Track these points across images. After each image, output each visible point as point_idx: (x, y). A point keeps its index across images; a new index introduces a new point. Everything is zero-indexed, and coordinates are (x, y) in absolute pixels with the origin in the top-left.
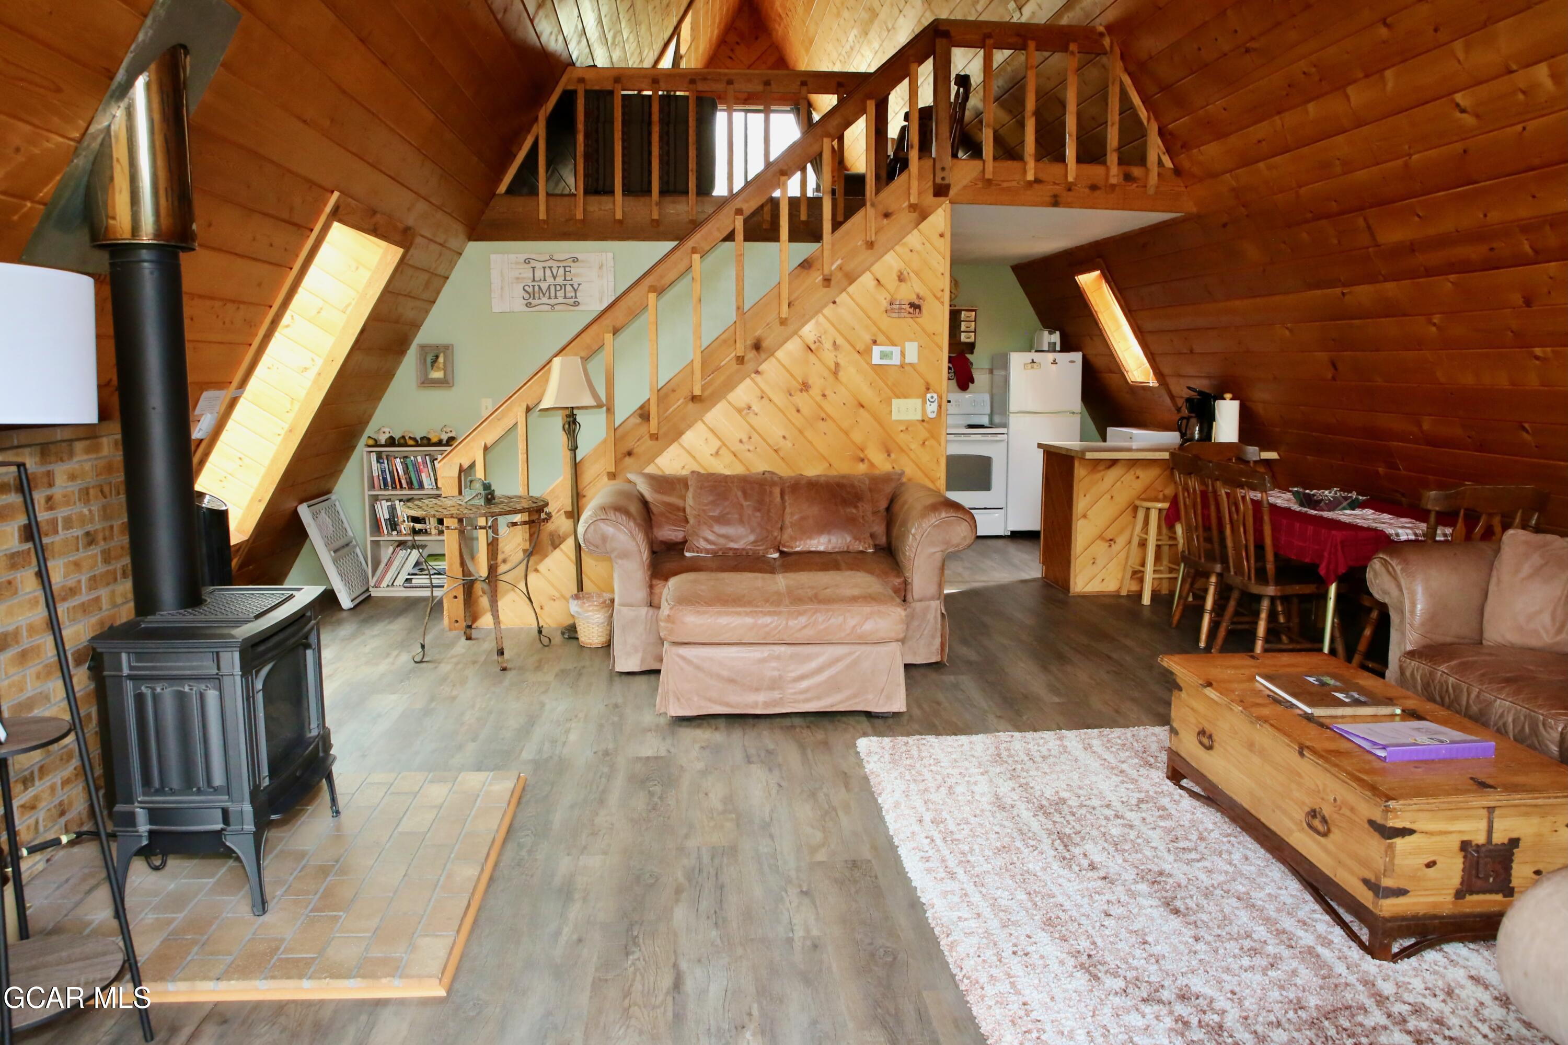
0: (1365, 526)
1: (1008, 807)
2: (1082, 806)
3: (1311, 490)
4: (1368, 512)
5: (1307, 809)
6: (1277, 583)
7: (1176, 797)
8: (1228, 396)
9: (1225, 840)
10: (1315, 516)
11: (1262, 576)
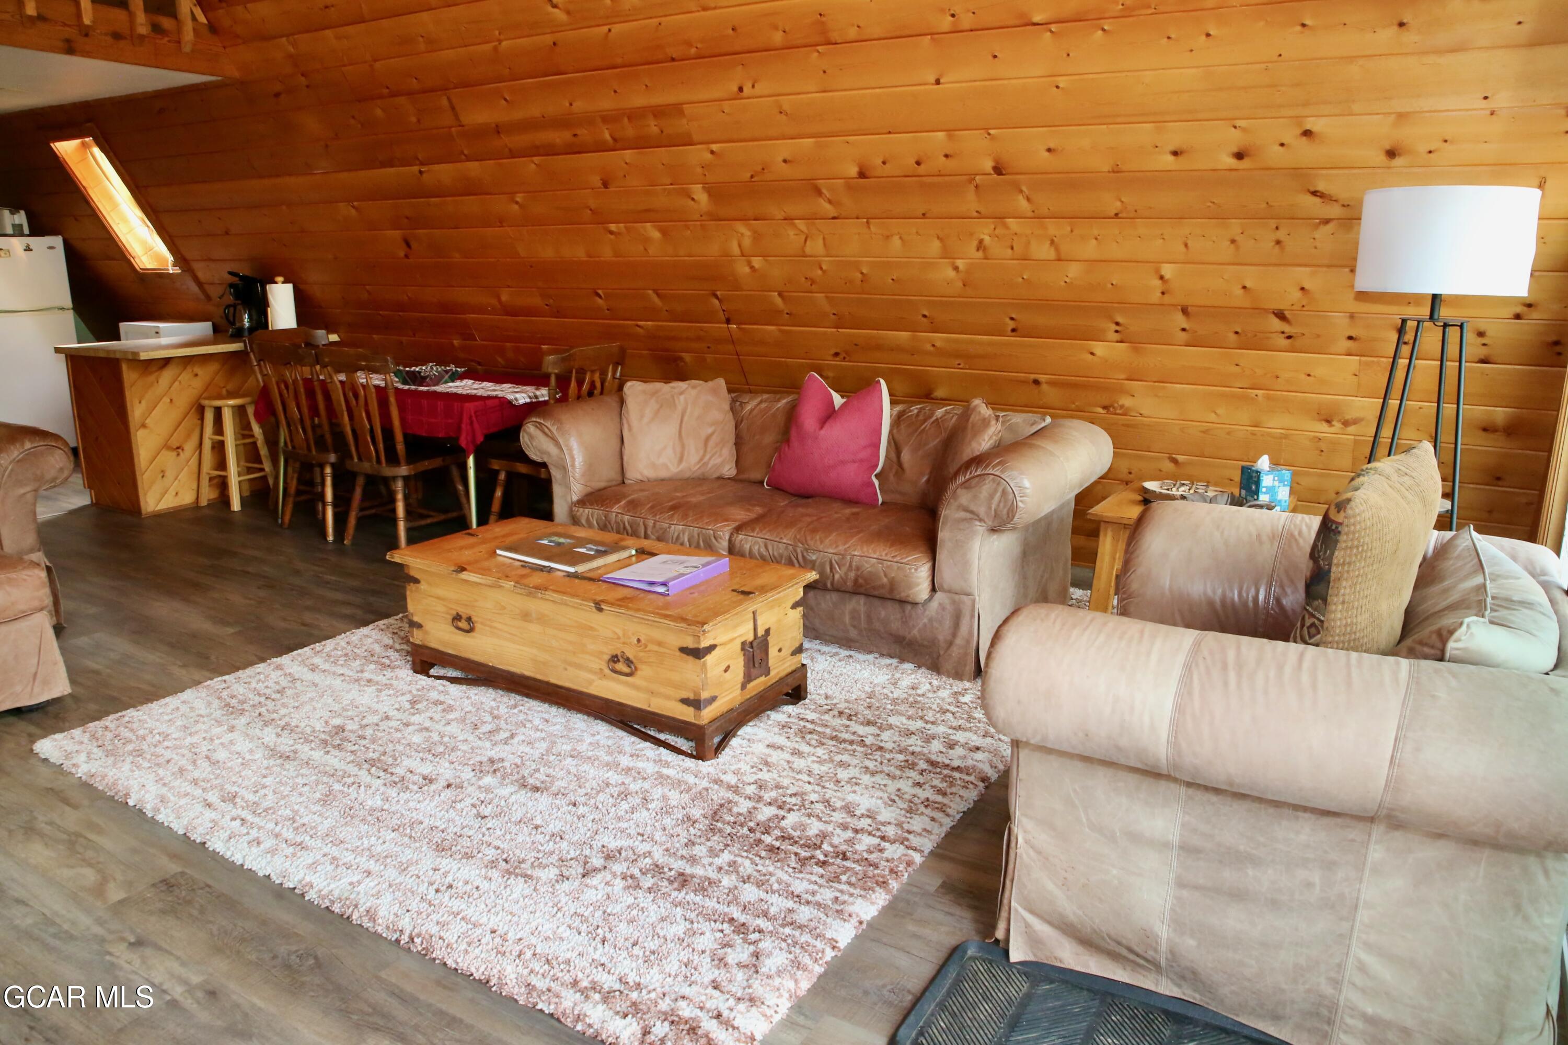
0: (485, 395)
1: (291, 754)
2: (363, 727)
3: (410, 367)
4: (469, 382)
5: (607, 657)
6: (409, 462)
7: (441, 688)
8: (280, 279)
9: (516, 711)
10: (428, 392)
11: (393, 459)
